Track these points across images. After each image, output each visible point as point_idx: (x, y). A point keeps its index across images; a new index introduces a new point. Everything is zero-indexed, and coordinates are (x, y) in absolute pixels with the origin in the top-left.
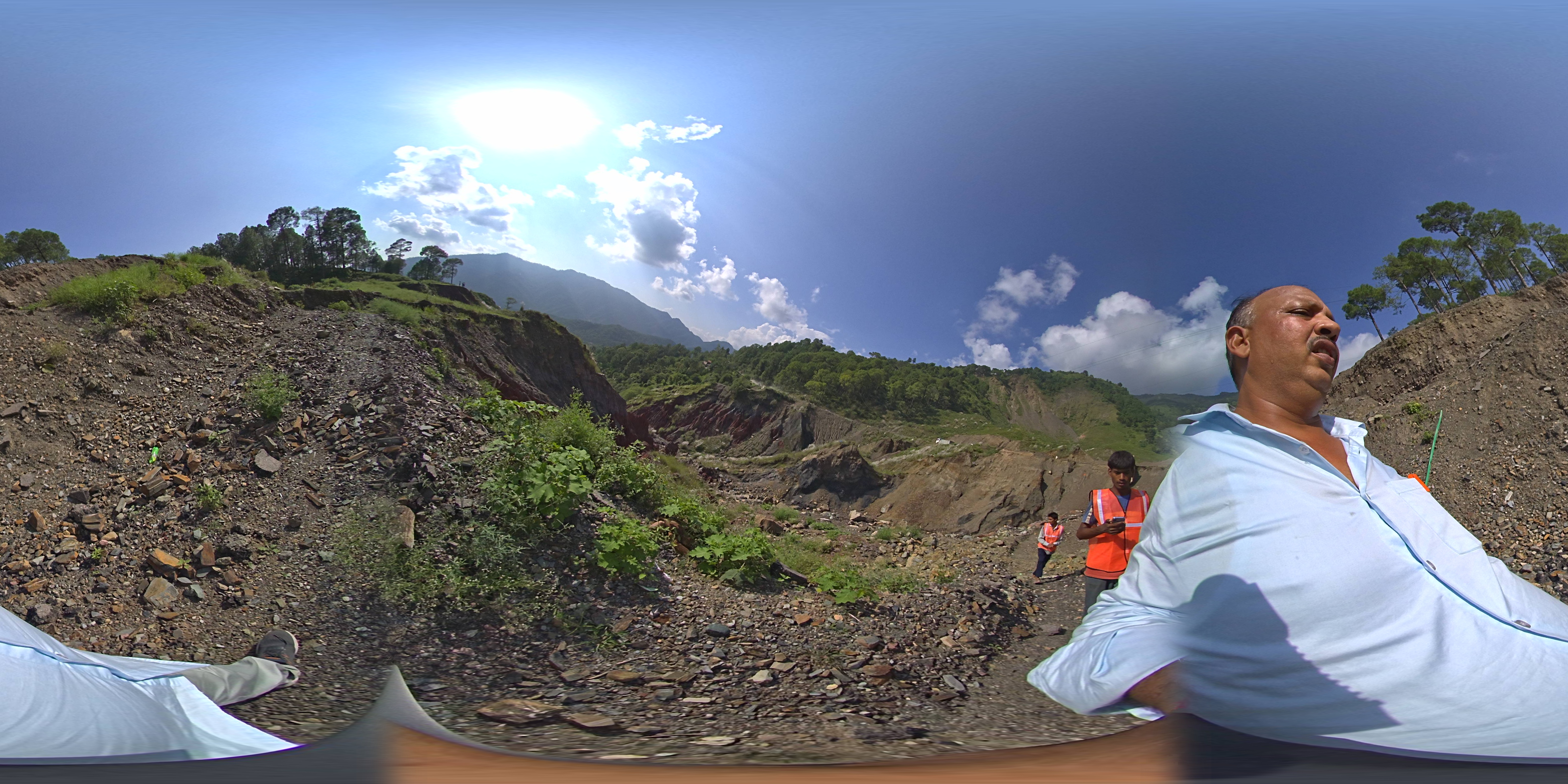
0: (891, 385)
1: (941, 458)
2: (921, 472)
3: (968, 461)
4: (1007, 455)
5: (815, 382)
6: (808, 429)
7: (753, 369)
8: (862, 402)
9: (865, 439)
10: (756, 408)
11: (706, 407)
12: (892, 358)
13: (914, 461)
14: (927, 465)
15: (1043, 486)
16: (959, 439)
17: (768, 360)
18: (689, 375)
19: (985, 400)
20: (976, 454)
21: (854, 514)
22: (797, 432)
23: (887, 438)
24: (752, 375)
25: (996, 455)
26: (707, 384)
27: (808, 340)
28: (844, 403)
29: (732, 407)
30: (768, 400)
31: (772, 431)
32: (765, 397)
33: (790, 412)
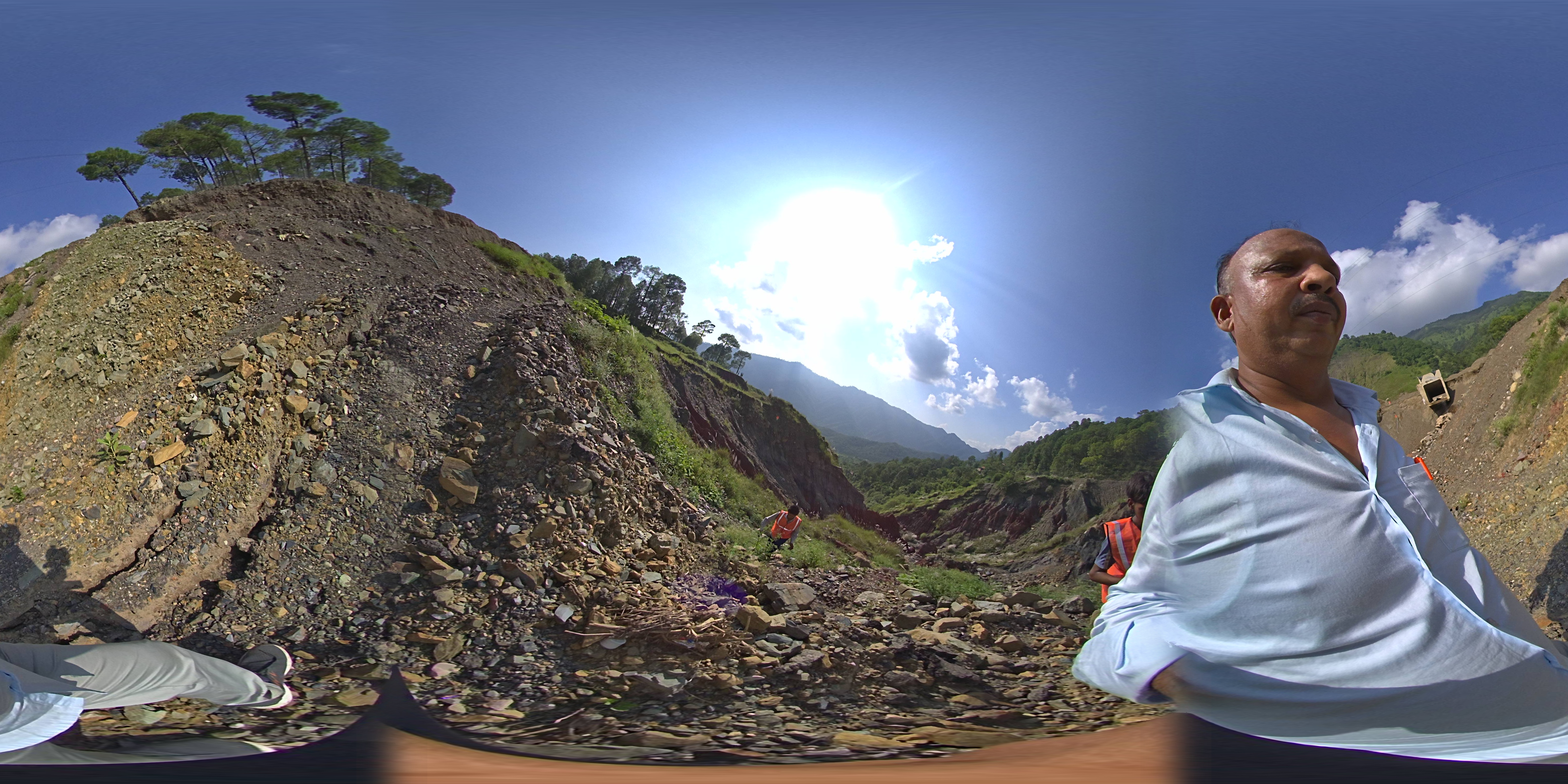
5: (1090, 458)
7: (1027, 464)
10: (1031, 498)
11: (974, 508)
17: (1041, 452)
27: (1076, 423)
29: (1003, 503)
30: (1042, 488)
31: (1054, 517)
32: (1038, 487)
33: (1069, 494)
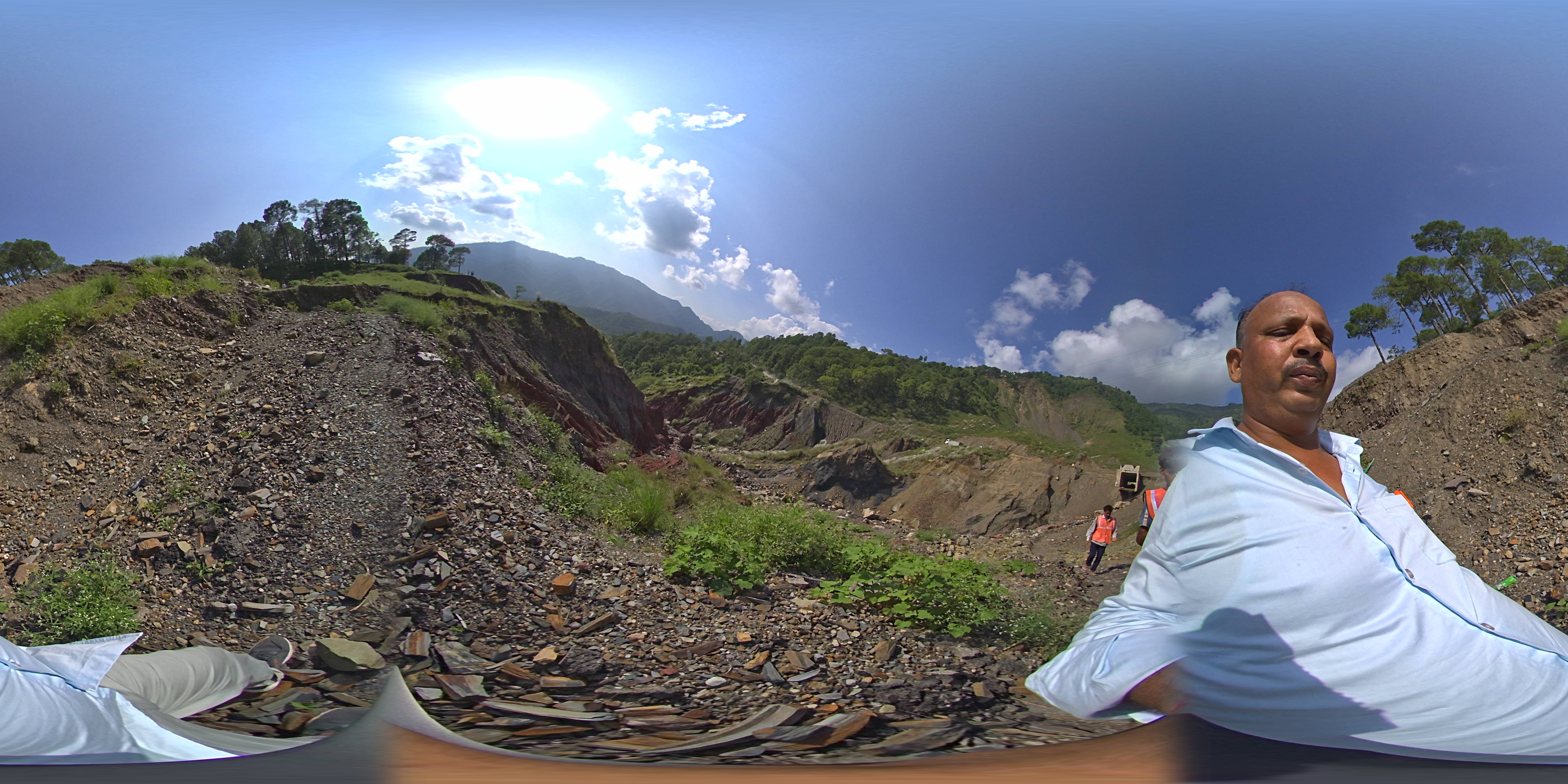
0: (903, 384)
1: (952, 460)
2: (932, 473)
3: (978, 464)
4: (1016, 459)
5: (827, 377)
6: (820, 425)
7: (765, 360)
8: (874, 399)
9: (876, 435)
10: (769, 401)
11: (719, 399)
12: (904, 355)
13: (925, 461)
14: (938, 466)
15: (1050, 491)
16: (968, 441)
17: (781, 353)
18: (702, 365)
19: (994, 402)
20: (985, 457)
21: (868, 512)
22: (809, 427)
23: (897, 436)
24: (763, 367)
25: (1005, 459)
26: (721, 376)
27: (821, 334)
28: (856, 399)
29: (746, 400)
30: (781, 394)
31: (784, 425)
32: (777, 391)
33: (803, 407)
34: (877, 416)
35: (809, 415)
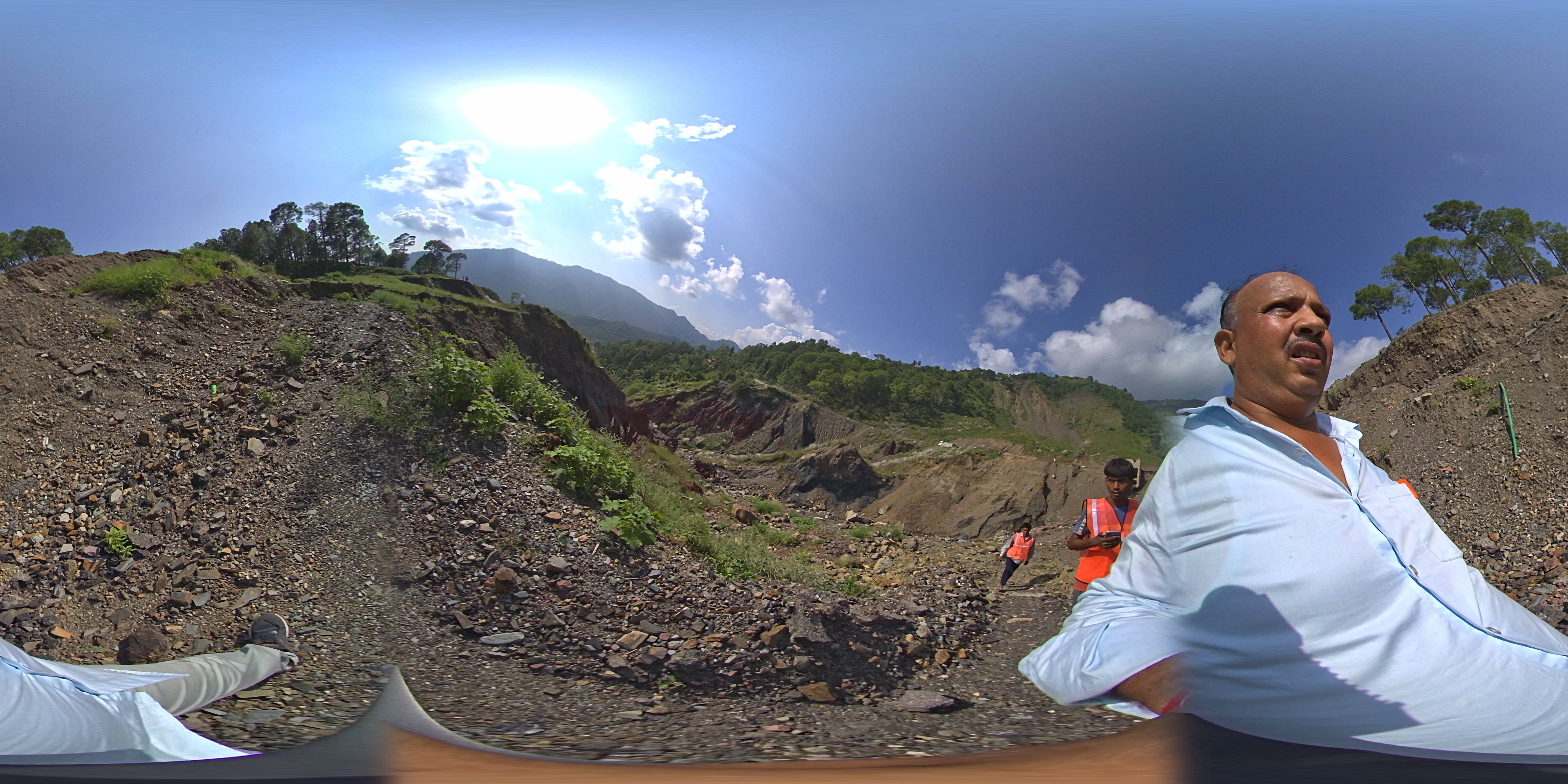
0: (895, 388)
1: (943, 460)
2: (921, 475)
3: (970, 464)
4: (1010, 458)
5: (818, 382)
6: (810, 429)
7: (757, 368)
8: (865, 403)
9: (867, 440)
10: (758, 406)
11: (707, 404)
12: (897, 360)
13: (914, 463)
14: (929, 467)
15: (1046, 490)
16: (961, 442)
17: (773, 359)
18: (692, 372)
19: (989, 403)
20: (978, 457)
21: (850, 515)
22: (798, 431)
23: (889, 439)
24: (755, 374)
25: (999, 458)
26: (709, 382)
27: (813, 341)
28: (847, 403)
29: (734, 404)
30: (770, 399)
31: (773, 429)
32: (767, 396)
33: (792, 411)
34: (869, 420)
35: (798, 419)
